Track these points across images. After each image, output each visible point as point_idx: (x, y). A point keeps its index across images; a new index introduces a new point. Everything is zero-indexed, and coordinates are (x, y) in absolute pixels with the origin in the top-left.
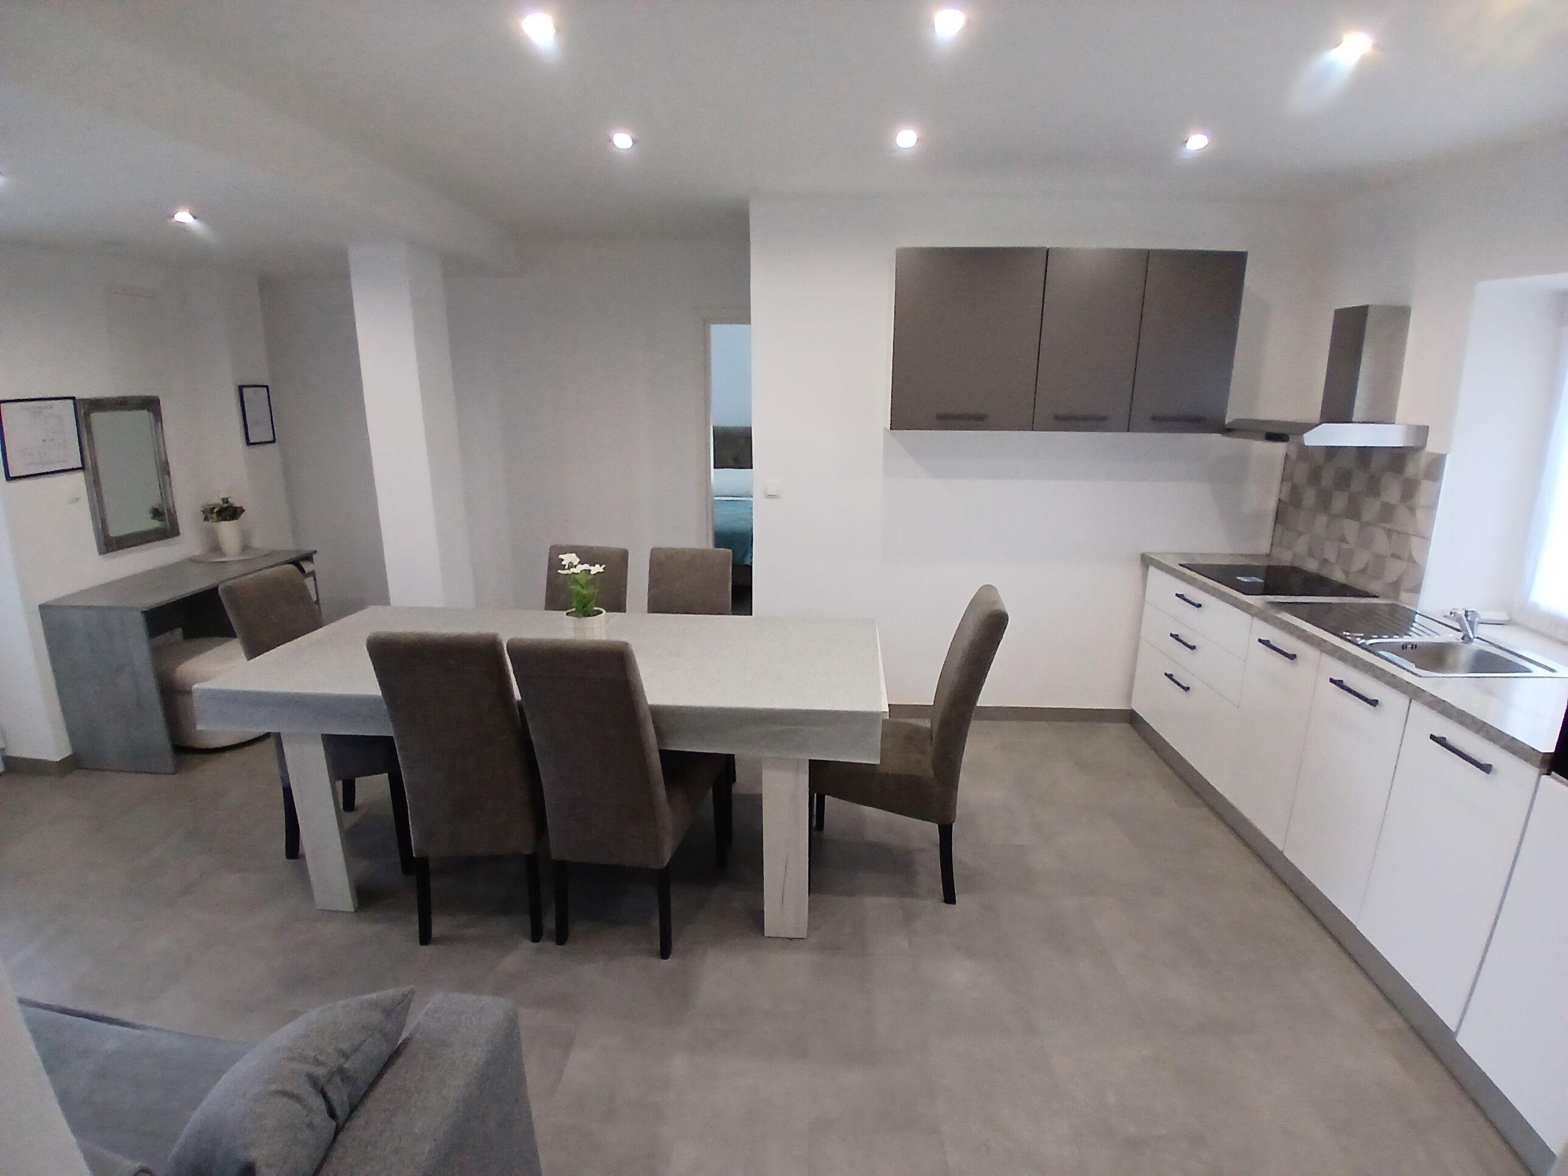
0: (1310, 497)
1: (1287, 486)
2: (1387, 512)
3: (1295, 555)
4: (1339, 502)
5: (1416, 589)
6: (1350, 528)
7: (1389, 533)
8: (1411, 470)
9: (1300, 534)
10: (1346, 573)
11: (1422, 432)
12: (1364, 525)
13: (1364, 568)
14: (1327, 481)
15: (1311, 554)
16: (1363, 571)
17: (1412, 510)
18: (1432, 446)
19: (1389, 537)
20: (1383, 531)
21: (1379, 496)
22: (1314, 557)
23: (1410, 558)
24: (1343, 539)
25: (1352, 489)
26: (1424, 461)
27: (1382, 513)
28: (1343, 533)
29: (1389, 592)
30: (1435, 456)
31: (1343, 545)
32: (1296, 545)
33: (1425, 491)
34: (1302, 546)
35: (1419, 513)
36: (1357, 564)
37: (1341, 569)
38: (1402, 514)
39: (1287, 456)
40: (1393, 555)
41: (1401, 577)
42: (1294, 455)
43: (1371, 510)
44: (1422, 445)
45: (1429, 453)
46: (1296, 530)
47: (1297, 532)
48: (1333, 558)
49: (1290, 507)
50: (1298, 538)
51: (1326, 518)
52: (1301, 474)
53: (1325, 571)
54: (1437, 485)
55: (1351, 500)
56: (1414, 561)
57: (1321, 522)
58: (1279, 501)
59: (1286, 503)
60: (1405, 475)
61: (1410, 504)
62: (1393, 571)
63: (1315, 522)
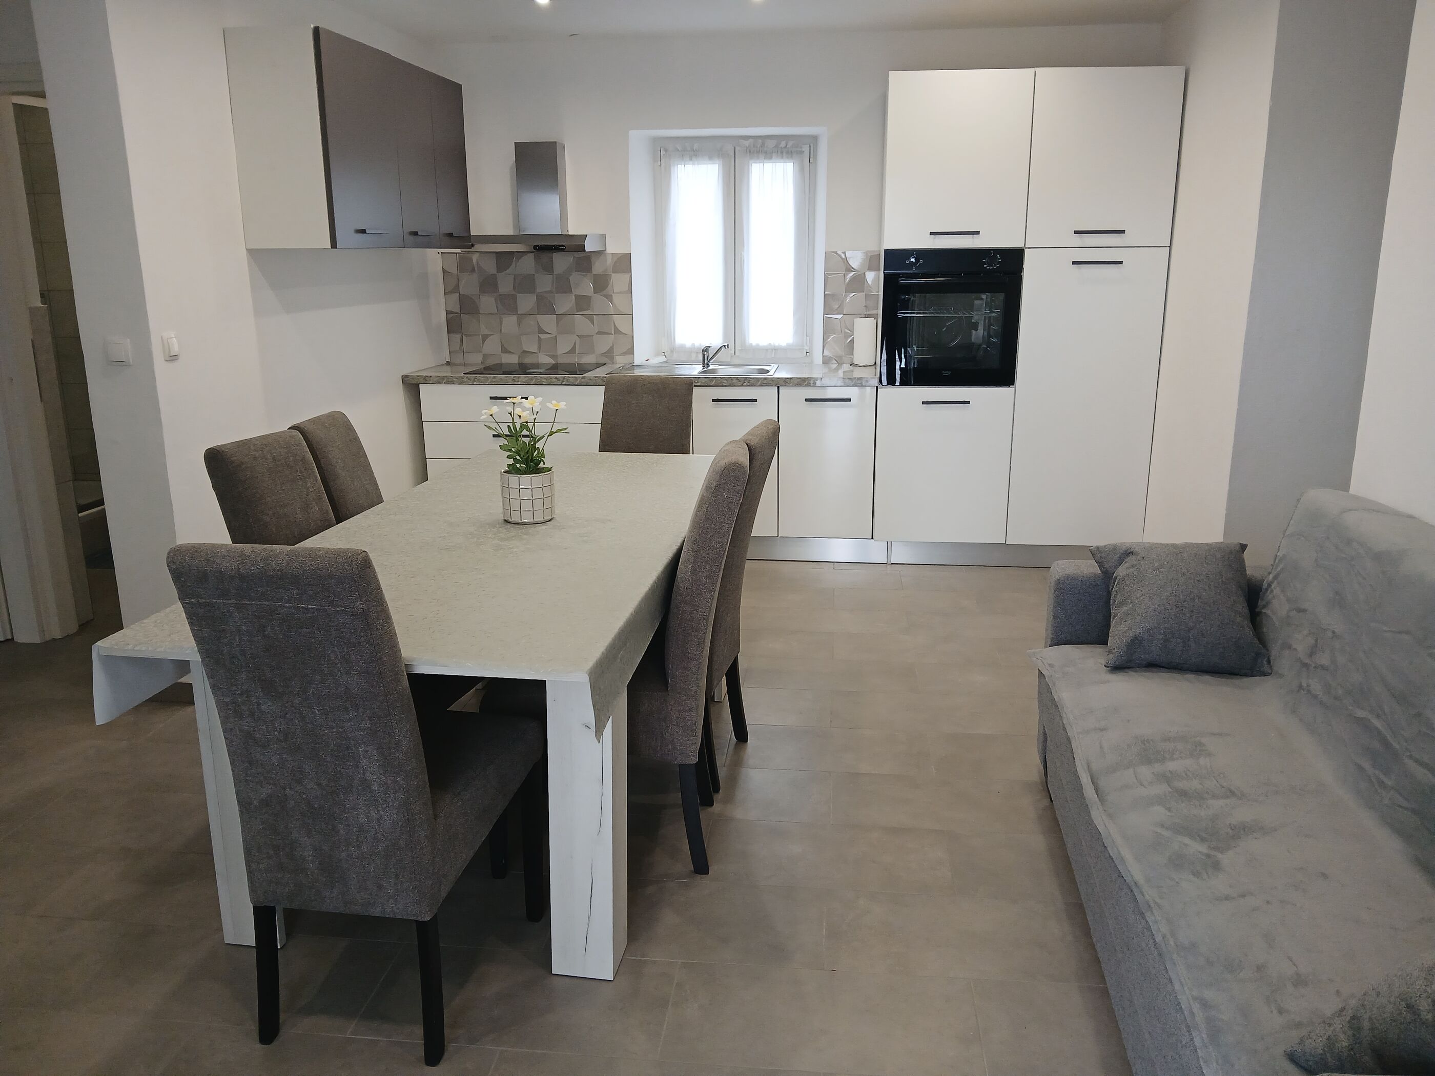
0: (488, 303)
1: (454, 297)
2: (583, 303)
3: (485, 356)
5: (631, 351)
6: (548, 322)
7: (590, 318)
8: (598, 268)
9: (485, 338)
10: (555, 357)
11: (602, 239)
12: (560, 316)
13: (572, 349)
14: (505, 285)
16: (572, 351)
17: (609, 298)
19: (592, 322)
20: (583, 317)
21: (571, 292)
22: (510, 352)
23: (617, 331)
24: (541, 331)
25: (539, 290)
26: (609, 261)
27: (577, 304)
28: (539, 326)
29: (604, 360)
30: (620, 255)
31: (543, 336)
32: (484, 347)
33: (617, 281)
34: (492, 346)
35: (615, 298)
36: (563, 348)
37: (546, 355)
38: (598, 302)
39: (444, 271)
40: (599, 333)
41: (612, 348)
42: (454, 270)
43: (565, 303)
44: (605, 249)
45: (612, 254)
46: (479, 335)
47: (481, 336)
48: (534, 349)
49: (465, 317)
50: (484, 341)
51: (514, 318)
52: (469, 285)
53: (528, 360)
54: (627, 276)
55: (540, 298)
56: (621, 333)
57: (510, 322)
58: (447, 312)
59: (456, 313)
60: (594, 272)
61: (605, 292)
62: (602, 344)
63: (501, 323)
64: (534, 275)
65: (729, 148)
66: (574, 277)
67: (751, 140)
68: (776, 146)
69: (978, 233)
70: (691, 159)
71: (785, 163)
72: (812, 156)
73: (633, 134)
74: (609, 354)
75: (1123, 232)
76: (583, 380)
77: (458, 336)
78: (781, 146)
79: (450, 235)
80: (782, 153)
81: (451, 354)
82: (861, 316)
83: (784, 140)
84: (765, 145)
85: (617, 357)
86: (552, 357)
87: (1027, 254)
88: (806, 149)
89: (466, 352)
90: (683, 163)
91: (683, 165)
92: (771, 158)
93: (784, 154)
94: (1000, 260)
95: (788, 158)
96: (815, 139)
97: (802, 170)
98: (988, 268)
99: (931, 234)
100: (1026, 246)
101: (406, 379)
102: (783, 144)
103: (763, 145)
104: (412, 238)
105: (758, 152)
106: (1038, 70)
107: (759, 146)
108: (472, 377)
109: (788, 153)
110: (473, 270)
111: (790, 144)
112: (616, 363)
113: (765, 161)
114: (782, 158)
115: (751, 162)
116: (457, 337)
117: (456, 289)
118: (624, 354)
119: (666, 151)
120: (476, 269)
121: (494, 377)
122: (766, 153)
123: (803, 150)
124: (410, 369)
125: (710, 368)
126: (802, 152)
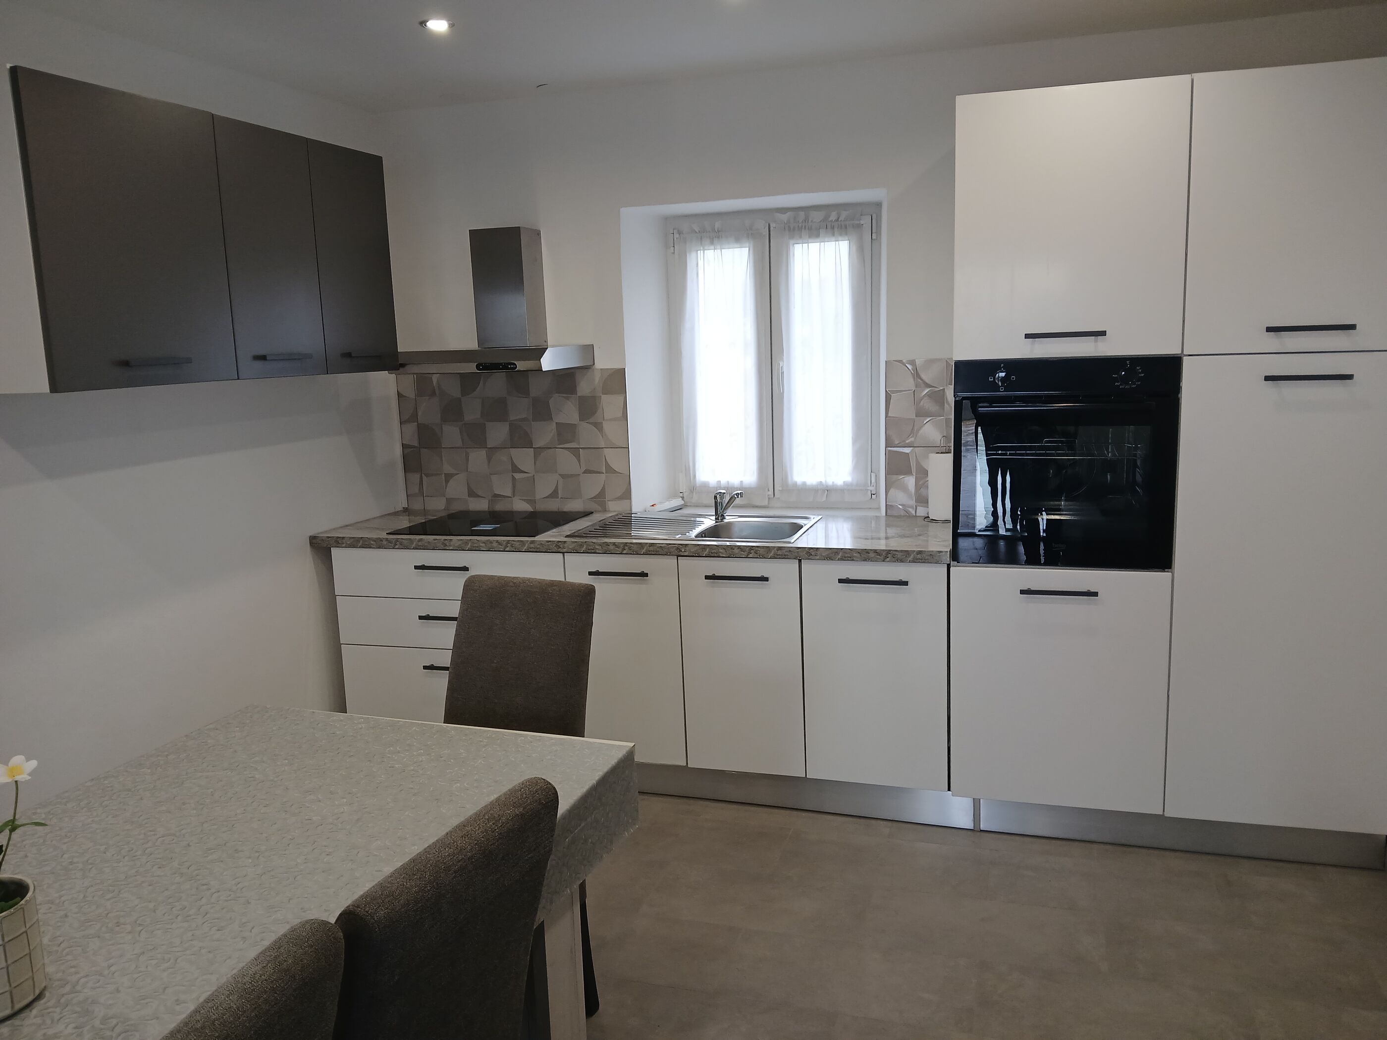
0: (451, 434)
1: (411, 428)
2: (566, 433)
3: (449, 501)
4: (498, 433)
5: (627, 495)
6: (524, 458)
7: (575, 452)
8: (584, 388)
9: (449, 477)
10: (532, 502)
11: (588, 350)
12: (538, 451)
13: (554, 491)
14: (472, 412)
15: (472, 494)
16: (554, 494)
17: (598, 426)
18: (603, 362)
19: (578, 457)
20: (566, 452)
21: (551, 419)
22: (479, 496)
23: (610, 470)
24: (516, 469)
25: (512, 417)
26: (597, 378)
27: (559, 434)
28: (513, 465)
29: (592, 506)
30: (614, 370)
31: (518, 476)
32: (447, 489)
33: (608, 405)
34: (457, 489)
35: (606, 426)
36: (543, 489)
37: (522, 500)
38: (585, 431)
39: (400, 395)
40: (586, 472)
41: (603, 489)
42: (410, 393)
43: (544, 434)
44: (591, 363)
45: (601, 369)
46: (442, 474)
47: (443, 475)
48: (508, 492)
49: (423, 451)
50: (447, 481)
51: (483, 453)
52: (430, 411)
53: (500, 507)
54: (621, 398)
55: (514, 428)
56: (615, 472)
57: (477, 458)
58: (404, 446)
59: (414, 447)
60: (579, 394)
61: (591, 420)
62: (591, 486)
63: (467, 460)
64: (506, 397)
65: (761, 225)
66: (555, 401)
67: (789, 214)
68: (826, 219)
69: (1103, 333)
70: (712, 243)
71: (837, 242)
72: (875, 231)
73: (627, 213)
74: (600, 498)
75: (1352, 327)
76: (532, 546)
77: (417, 476)
78: (830, 219)
79: (348, 355)
80: (833, 228)
81: (408, 498)
82: (938, 450)
83: (835, 211)
84: (810, 220)
85: (609, 502)
86: (528, 501)
87: (1187, 365)
88: (866, 221)
89: (425, 496)
90: (702, 248)
91: (702, 251)
92: (818, 236)
93: (836, 230)
94: (1143, 375)
95: (841, 235)
96: (879, 205)
97: (861, 249)
98: (1123, 387)
99: (1028, 336)
100: (1185, 353)
101: (314, 541)
102: (833, 217)
103: (806, 220)
104: (259, 364)
105: (800, 229)
106: (1197, 76)
107: (800, 221)
108: (393, 539)
109: (840, 227)
110: (433, 394)
111: (844, 214)
112: (609, 511)
113: (810, 240)
114: (833, 235)
115: (792, 242)
116: (415, 477)
117: (414, 417)
118: (620, 498)
119: (680, 233)
120: (437, 392)
121: (421, 540)
122: (810, 229)
123: (862, 222)
124: (322, 526)
125: (725, 521)
126: (860, 226)
